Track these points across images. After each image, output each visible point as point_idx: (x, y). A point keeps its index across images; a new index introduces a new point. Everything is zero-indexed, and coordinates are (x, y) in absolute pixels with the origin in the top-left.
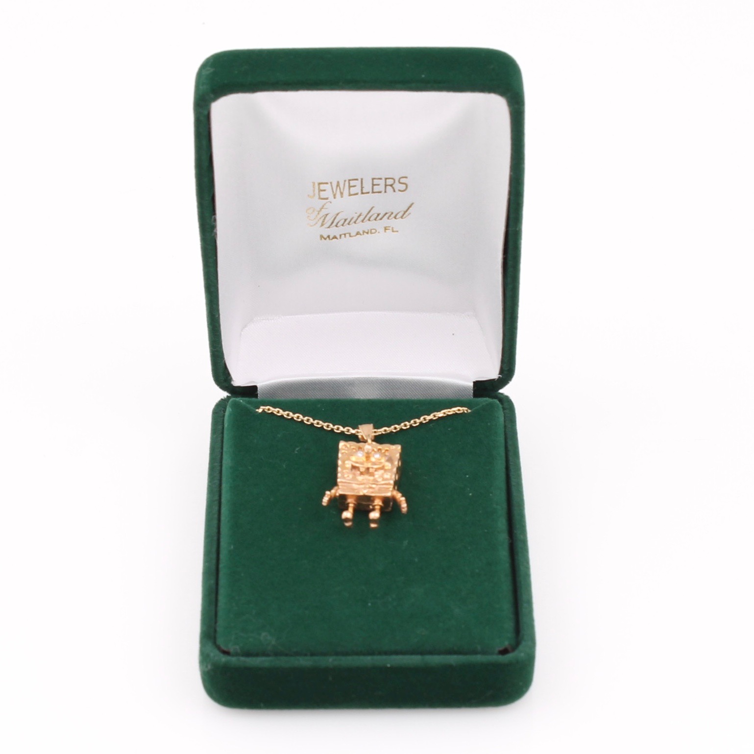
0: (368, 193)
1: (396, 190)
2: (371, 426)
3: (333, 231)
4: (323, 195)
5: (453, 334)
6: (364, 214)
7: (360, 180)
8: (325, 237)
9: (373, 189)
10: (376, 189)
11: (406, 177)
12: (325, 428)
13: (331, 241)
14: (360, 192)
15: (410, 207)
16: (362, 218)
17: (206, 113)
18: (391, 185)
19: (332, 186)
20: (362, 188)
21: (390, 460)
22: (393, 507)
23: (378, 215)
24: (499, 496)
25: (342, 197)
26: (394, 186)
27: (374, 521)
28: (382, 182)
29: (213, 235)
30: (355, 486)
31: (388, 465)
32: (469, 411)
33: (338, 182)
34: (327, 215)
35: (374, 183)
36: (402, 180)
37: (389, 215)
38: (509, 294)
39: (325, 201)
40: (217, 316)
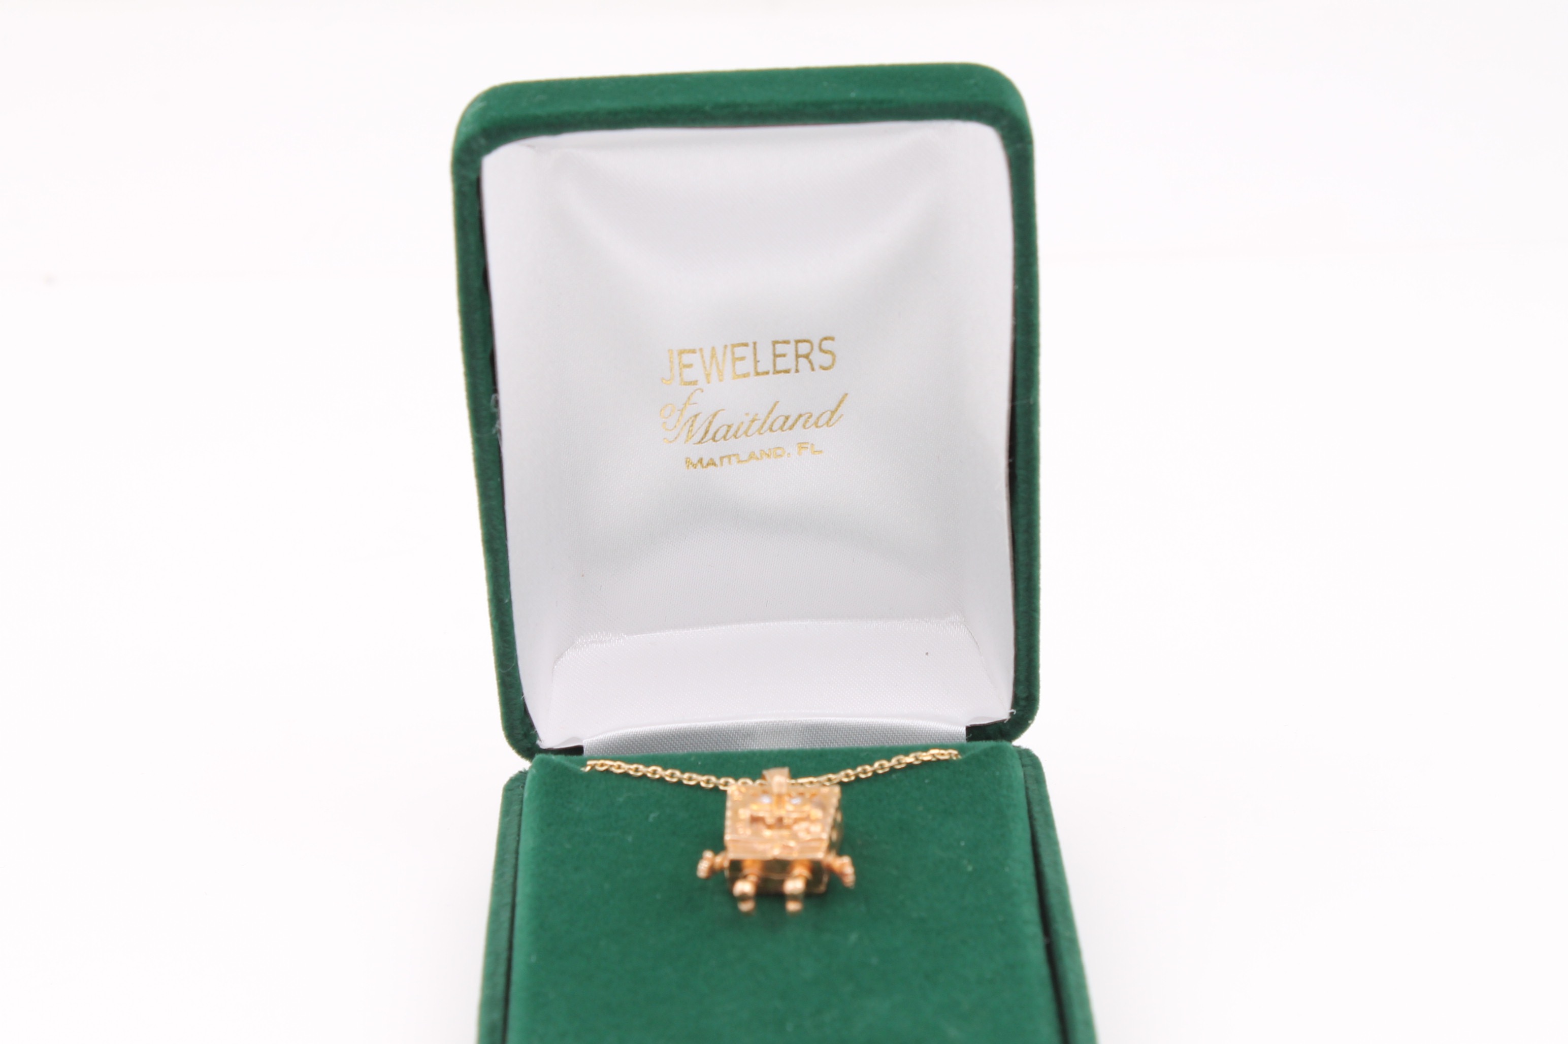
0: (767, 373)
1: (816, 367)
2: (786, 770)
3: (709, 450)
4: (689, 375)
5: (927, 654)
6: (762, 417)
7: (751, 345)
8: (695, 461)
9: (775, 365)
10: (781, 364)
11: (832, 339)
12: (703, 784)
13: (704, 469)
14: (752, 372)
15: (841, 402)
16: (757, 424)
17: (473, 177)
18: (807, 356)
19: (702, 357)
20: (756, 362)
21: (823, 807)
22: (829, 885)
23: (787, 418)
24: (1023, 873)
25: (721, 380)
26: (811, 357)
27: (794, 897)
28: (789, 349)
29: (494, 431)
30: (760, 847)
31: (817, 813)
32: (960, 757)
33: (713, 348)
34: (696, 416)
35: (777, 353)
36: (827, 345)
37: (805, 419)
38: (1021, 538)
39: (691, 388)
40: (507, 601)
